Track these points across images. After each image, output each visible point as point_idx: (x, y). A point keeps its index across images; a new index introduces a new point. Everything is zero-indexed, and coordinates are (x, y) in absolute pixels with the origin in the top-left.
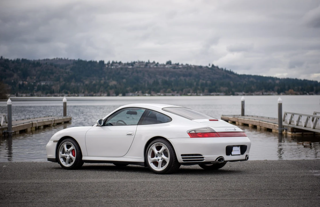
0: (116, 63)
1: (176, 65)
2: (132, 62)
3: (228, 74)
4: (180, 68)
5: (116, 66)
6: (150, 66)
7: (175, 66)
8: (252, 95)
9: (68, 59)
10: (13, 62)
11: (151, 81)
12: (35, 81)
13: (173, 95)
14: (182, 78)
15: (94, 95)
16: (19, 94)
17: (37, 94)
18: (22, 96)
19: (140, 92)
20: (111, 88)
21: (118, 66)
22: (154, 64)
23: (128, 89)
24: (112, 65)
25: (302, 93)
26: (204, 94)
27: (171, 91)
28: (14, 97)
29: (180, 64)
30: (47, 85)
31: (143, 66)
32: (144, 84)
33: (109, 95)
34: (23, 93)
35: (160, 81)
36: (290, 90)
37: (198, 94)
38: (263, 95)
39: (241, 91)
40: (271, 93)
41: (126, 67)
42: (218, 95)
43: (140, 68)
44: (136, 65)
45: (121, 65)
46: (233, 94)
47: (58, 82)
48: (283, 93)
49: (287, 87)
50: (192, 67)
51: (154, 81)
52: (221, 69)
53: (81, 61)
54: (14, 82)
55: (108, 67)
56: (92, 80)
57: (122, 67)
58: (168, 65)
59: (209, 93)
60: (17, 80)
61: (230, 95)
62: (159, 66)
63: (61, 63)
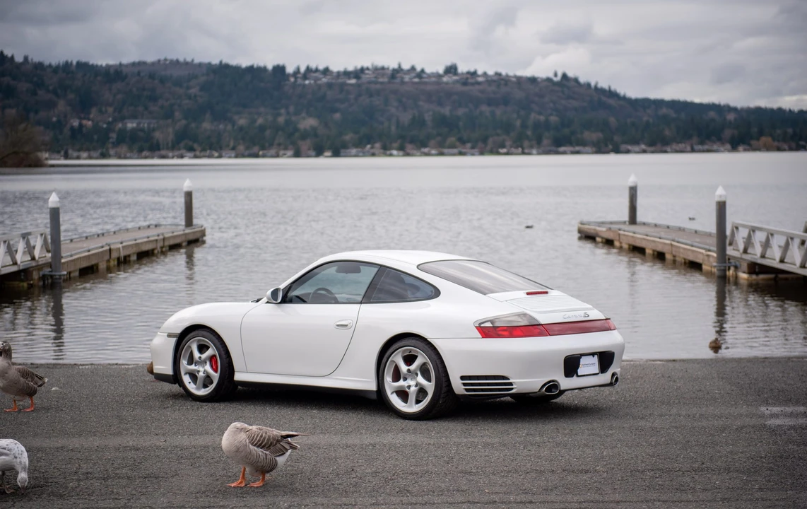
0: (317, 70)
1: (469, 76)
2: (356, 67)
3: (604, 99)
4: (479, 83)
5: (316, 79)
6: (402, 78)
7: (467, 78)
8: (665, 152)
9: (193, 60)
10: (56, 70)
11: (406, 118)
12: (110, 119)
13: (461, 154)
14: (485, 109)
15: (261, 153)
16: (70, 152)
17: (116, 153)
18: (78, 158)
19: (378, 145)
20: (304, 136)
21: (320, 79)
22: (413, 75)
23: (348, 137)
24: (305, 76)
25: (792, 146)
26: (540, 151)
27: (458, 143)
28: (59, 159)
29: (480, 72)
30: (142, 130)
31: (386, 80)
32: (386, 124)
33: (297, 154)
34: (79, 150)
35: (428, 117)
36: (763, 139)
37: (526, 151)
38: (693, 151)
39: (635, 142)
40: (716, 147)
41: (340, 81)
42: (578, 153)
43: (376, 83)
44: (367, 76)
45: (329, 77)
46: (617, 150)
47: (170, 121)
48: (746, 147)
49: (755, 130)
50: (510, 81)
51: (414, 118)
52: (585, 84)
53: (227, 66)
54: (59, 122)
55: (296, 81)
56: (256, 117)
57: (330, 81)
58: (451, 75)
59: (553, 148)
60: (65, 116)
61: (607, 152)
62: (425, 78)
63: (176, 73)
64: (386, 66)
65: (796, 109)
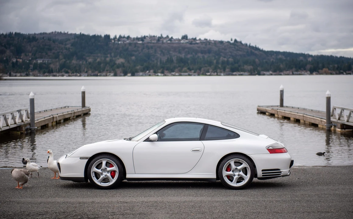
0: (124, 37)
1: (193, 40)
2: (142, 36)
3: (253, 51)
4: (197, 44)
5: (124, 41)
6: (163, 41)
7: (192, 41)
8: (281, 75)
9: (68, 32)
10: (5, 36)
11: (164, 59)
12: (30, 59)
13: (189, 75)
14: (200, 55)
15: (99, 74)
16: (12, 73)
17: (33, 74)
18: (16, 76)
19: (152, 71)
20: (118, 67)
21: (126, 41)
22: (168, 39)
23: (138, 67)
24: (119, 40)
25: (338, 72)
26: (225, 74)
27: (188, 70)
28: (7, 77)
29: (198, 39)
30: (45, 64)
31: (155, 42)
32: (155, 62)
33: (115, 75)
34: (16, 73)
35: (174, 59)
36: (324, 69)
37: (219, 74)
38: (293, 74)
39: (267, 70)
40: (303, 73)
41: (135, 42)
42: (242, 75)
43: (151, 43)
44: (147, 40)
45: (129, 40)
46: (259, 74)
47: (57, 60)
48: (317, 73)
49: (320, 65)
50: (211, 42)
51: (168, 59)
52: (244, 44)
53: (83, 35)
54: (7, 59)
55: (115, 42)
56: (96, 58)
57: (130, 42)
58: (184, 40)
59: (231, 73)
60: (10, 57)
61: (255, 75)
62: (173, 41)
63: (60, 38)
64: (155, 36)
65: (339, 56)
